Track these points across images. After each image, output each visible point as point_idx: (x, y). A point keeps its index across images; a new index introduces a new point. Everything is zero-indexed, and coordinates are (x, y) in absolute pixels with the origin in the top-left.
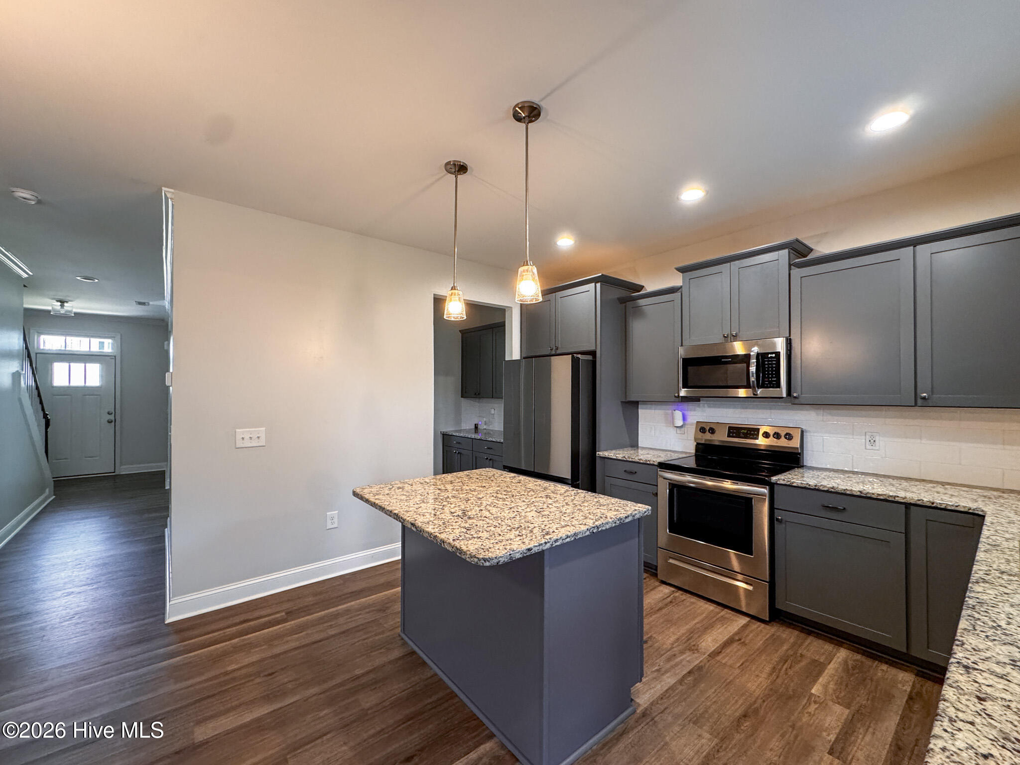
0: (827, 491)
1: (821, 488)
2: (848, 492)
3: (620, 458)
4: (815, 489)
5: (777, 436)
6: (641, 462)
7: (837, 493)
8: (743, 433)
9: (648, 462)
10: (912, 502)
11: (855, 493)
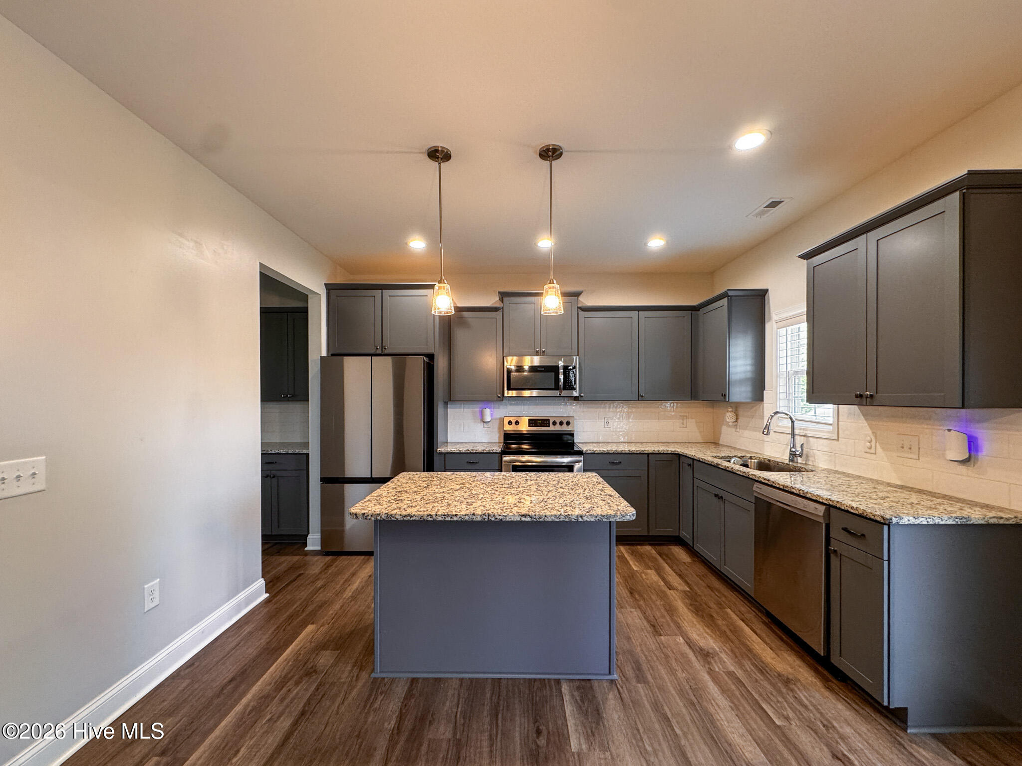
0: (614, 453)
1: (610, 452)
2: (624, 452)
3: (464, 452)
4: (607, 453)
5: (561, 423)
6: (485, 452)
7: (618, 453)
8: (539, 423)
9: (492, 452)
10: (651, 452)
11: (627, 452)
